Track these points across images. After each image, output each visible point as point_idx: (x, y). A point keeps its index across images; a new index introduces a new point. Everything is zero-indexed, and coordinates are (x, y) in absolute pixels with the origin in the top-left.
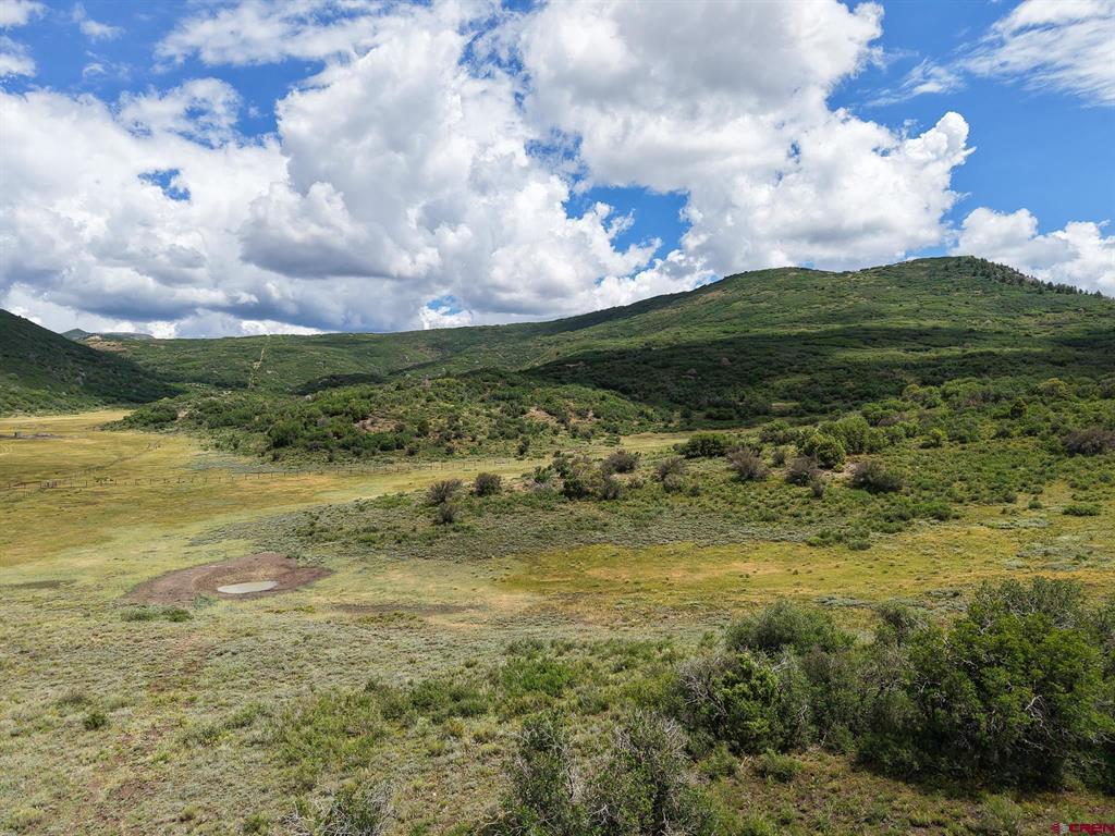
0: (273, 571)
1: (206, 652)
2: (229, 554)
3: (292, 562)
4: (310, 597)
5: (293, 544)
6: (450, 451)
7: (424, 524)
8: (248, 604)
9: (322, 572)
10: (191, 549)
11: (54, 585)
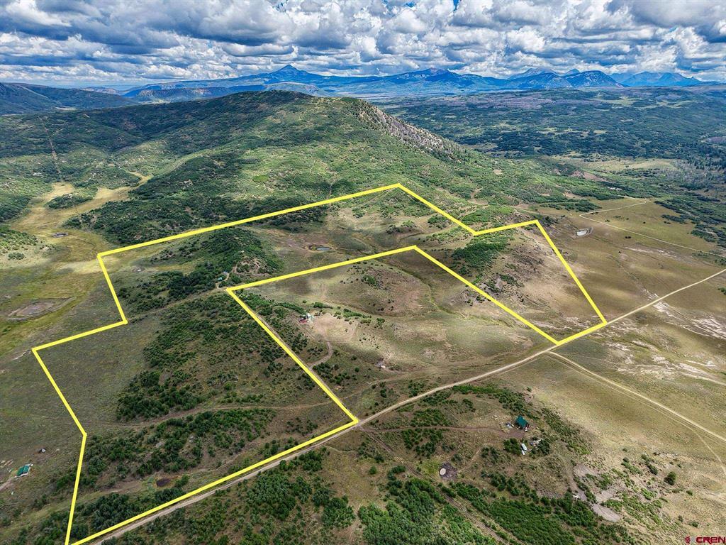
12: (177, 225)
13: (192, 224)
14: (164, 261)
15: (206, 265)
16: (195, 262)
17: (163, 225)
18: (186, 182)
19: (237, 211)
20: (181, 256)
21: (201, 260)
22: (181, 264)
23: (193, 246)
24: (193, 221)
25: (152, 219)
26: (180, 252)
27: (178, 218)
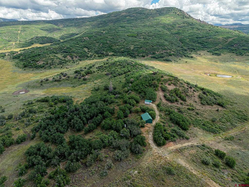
0: (24, 91)
1: (20, 99)
2: (20, 89)
3: (26, 90)
4: (28, 94)
5: (26, 88)
6: (51, 68)
7: (39, 85)
8: (22, 95)
9: (29, 91)
10: (16, 88)
11: (5, 93)
12: (76, 57)
13: (88, 57)
14: (56, 83)
15: (106, 88)
16: (90, 85)
17: (65, 57)
18: (85, 38)
19: (122, 50)
20: (75, 78)
21: (98, 83)
22: (74, 87)
23: (89, 69)
24: (89, 55)
25: (57, 53)
26: (75, 75)
27: (77, 53)
